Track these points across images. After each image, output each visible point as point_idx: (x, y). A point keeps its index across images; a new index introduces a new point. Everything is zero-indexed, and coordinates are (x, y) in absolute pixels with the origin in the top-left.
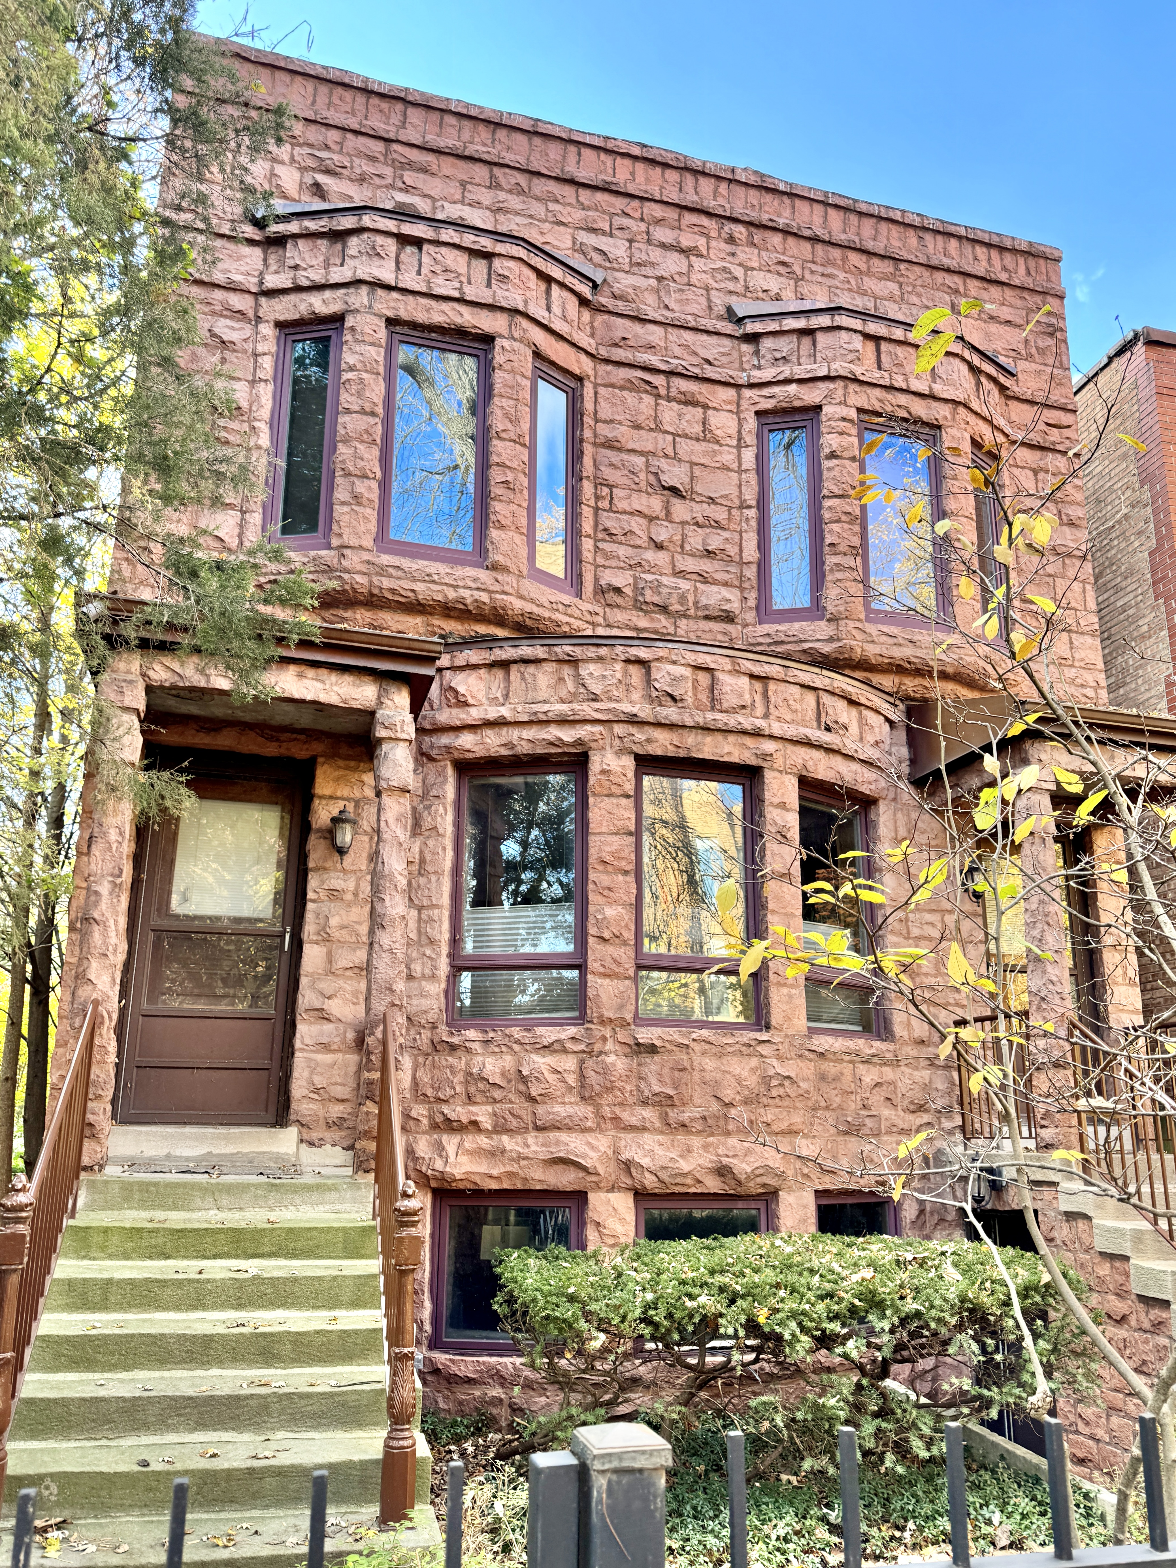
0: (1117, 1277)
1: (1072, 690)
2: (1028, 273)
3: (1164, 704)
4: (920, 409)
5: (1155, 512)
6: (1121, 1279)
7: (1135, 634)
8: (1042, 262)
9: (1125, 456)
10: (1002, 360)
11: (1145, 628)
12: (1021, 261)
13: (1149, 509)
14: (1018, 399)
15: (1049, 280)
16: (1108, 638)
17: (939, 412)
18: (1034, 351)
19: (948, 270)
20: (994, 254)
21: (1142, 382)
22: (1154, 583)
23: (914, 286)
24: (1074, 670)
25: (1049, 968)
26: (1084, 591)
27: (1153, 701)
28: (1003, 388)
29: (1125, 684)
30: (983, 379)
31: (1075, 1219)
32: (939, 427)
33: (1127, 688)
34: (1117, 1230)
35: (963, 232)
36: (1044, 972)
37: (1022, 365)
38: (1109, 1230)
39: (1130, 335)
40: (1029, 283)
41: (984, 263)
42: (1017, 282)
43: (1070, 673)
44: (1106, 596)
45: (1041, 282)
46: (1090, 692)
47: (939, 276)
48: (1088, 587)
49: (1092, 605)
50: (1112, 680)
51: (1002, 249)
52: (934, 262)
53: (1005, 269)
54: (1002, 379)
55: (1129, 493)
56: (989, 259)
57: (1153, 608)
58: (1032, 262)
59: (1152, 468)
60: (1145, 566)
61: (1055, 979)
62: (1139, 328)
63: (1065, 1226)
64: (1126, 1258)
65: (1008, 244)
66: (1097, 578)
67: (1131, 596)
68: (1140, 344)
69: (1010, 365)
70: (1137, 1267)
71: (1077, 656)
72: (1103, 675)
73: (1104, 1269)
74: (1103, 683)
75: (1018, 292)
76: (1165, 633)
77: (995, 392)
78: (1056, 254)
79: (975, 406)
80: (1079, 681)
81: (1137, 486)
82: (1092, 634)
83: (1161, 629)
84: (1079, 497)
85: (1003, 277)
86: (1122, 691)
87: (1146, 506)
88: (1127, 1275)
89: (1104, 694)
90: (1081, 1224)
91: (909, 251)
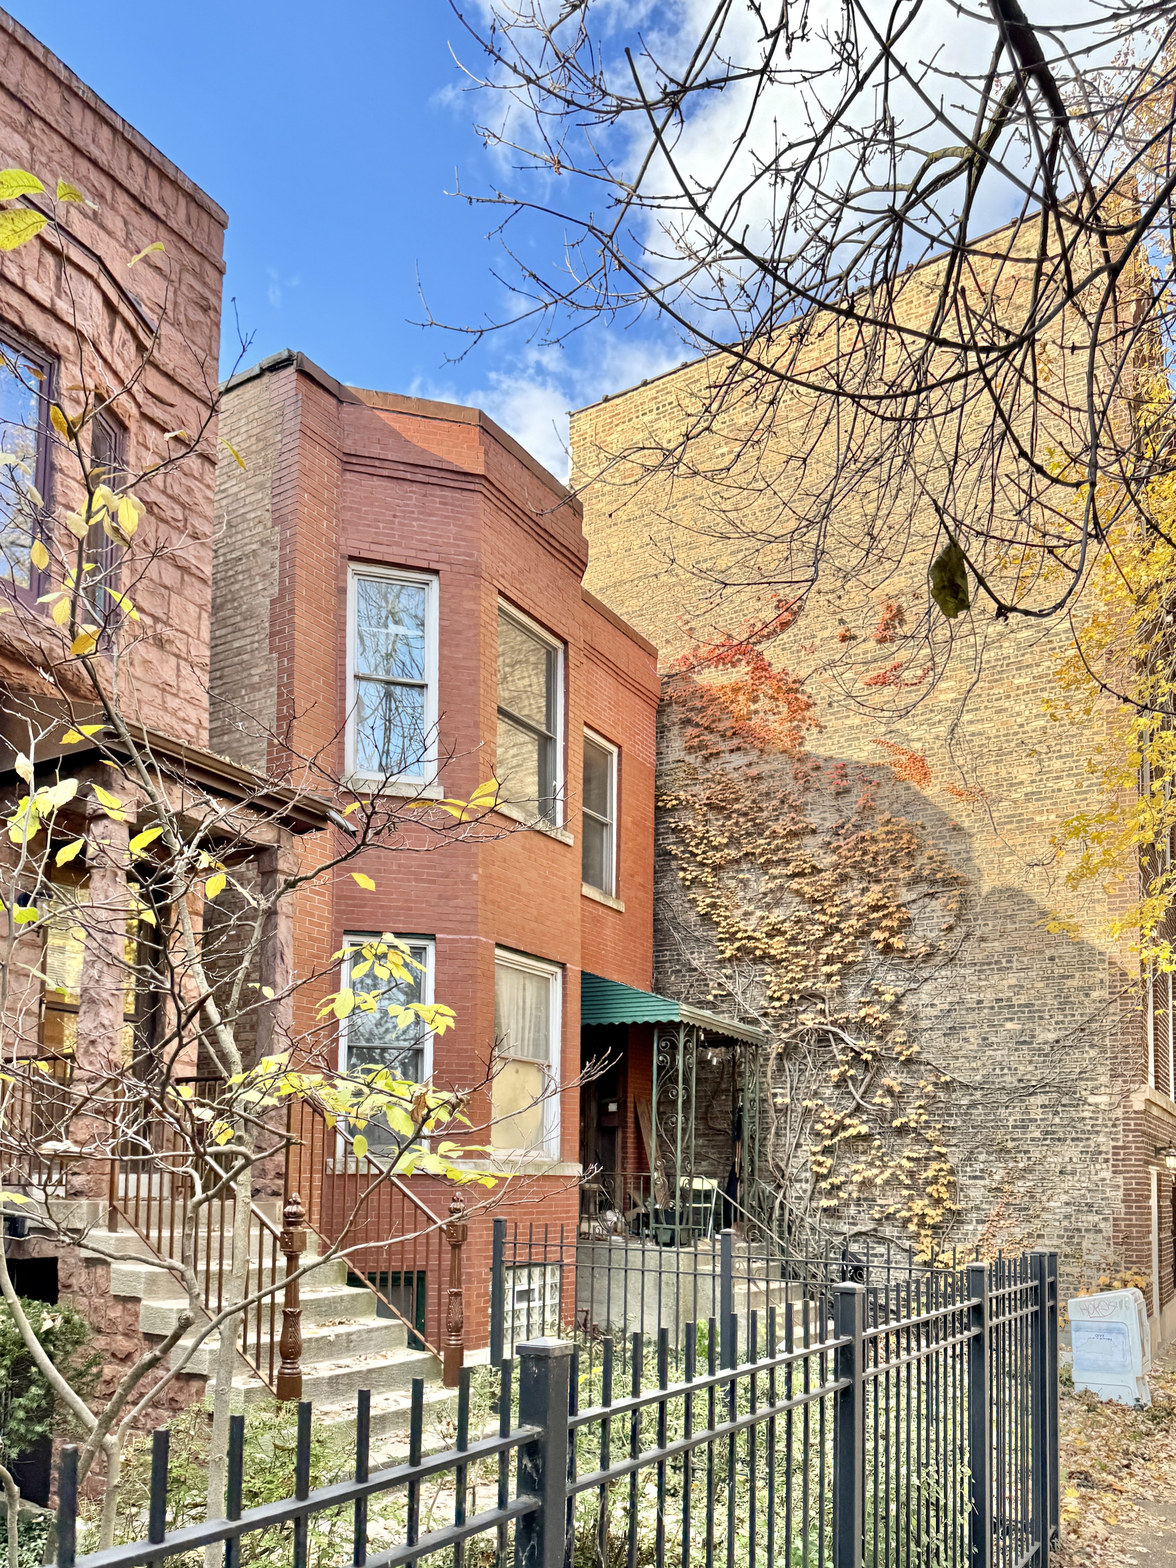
0: (127, 1318)
1: (174, 722)
2: (189, 222)
5: (283, 559)
6: (130, 1319)
7: (247, 682)
8: (205, 216)
9: (261, 487)
10: (144, 310)
11: (256, 679)
12: (183, 202)
13: (277, 553)
14: (156, 367)
15: (209, 243)
16: (220, 678)
17: (64, 341)
18: (182, 318)
19: (94, 163)
20: (153, 175)
21: (289, 411)
22: (272, 635)
23: (50, 159)
26: (200, 617)
27: (255, 757)
28: (141, 347)
29: (229, 732)
30: (119, 325)
32: (58, 357)
33: (232, 736)
35: (119, 125)
36: (97, 1014)
37: (166, 330)
39: (285, 355)
40: (187, 233)
41: (140, 180)
42: (175, 226)
43: (173, 703)
44: (224, 632)
45: (200, 241)
46: (191, 730)
47: (84, 166)
48: (205, 615)
49: (206, 635)
50: (218, 724)
51: (162, 175)
52: (79, 141)
53: (162, 200)
54: (141, 334)
55: (260, 528)
56: (146, 178)
57: (268, 661)
58: (194, 211)
59: (285, 511)
60: (265, 612)
61: (107, 1023)
62: (295, 351)
64: (137, 1300)
65: (171, 172)
66: (216, 609)
67: (248, 640)
68: (291, 369)
69: (154, 323)
70: (147, 1307)
71: (183, 686)
72: (207, 716)
73: (115, 1312)
74: (206, 724)
75: (174, 238)
76: (273, 689)
78: (222, 218)
80: (181, 714)
81: (269, 524)
82: (202, 667)
83: (272, 685)
84: (209, 511)
85: (160, 210)
86: (226, 738)
87: (274, 548)
88: (136, 1315)
89: (205, 735)
90: (100, 1270)
91: (48, 107)
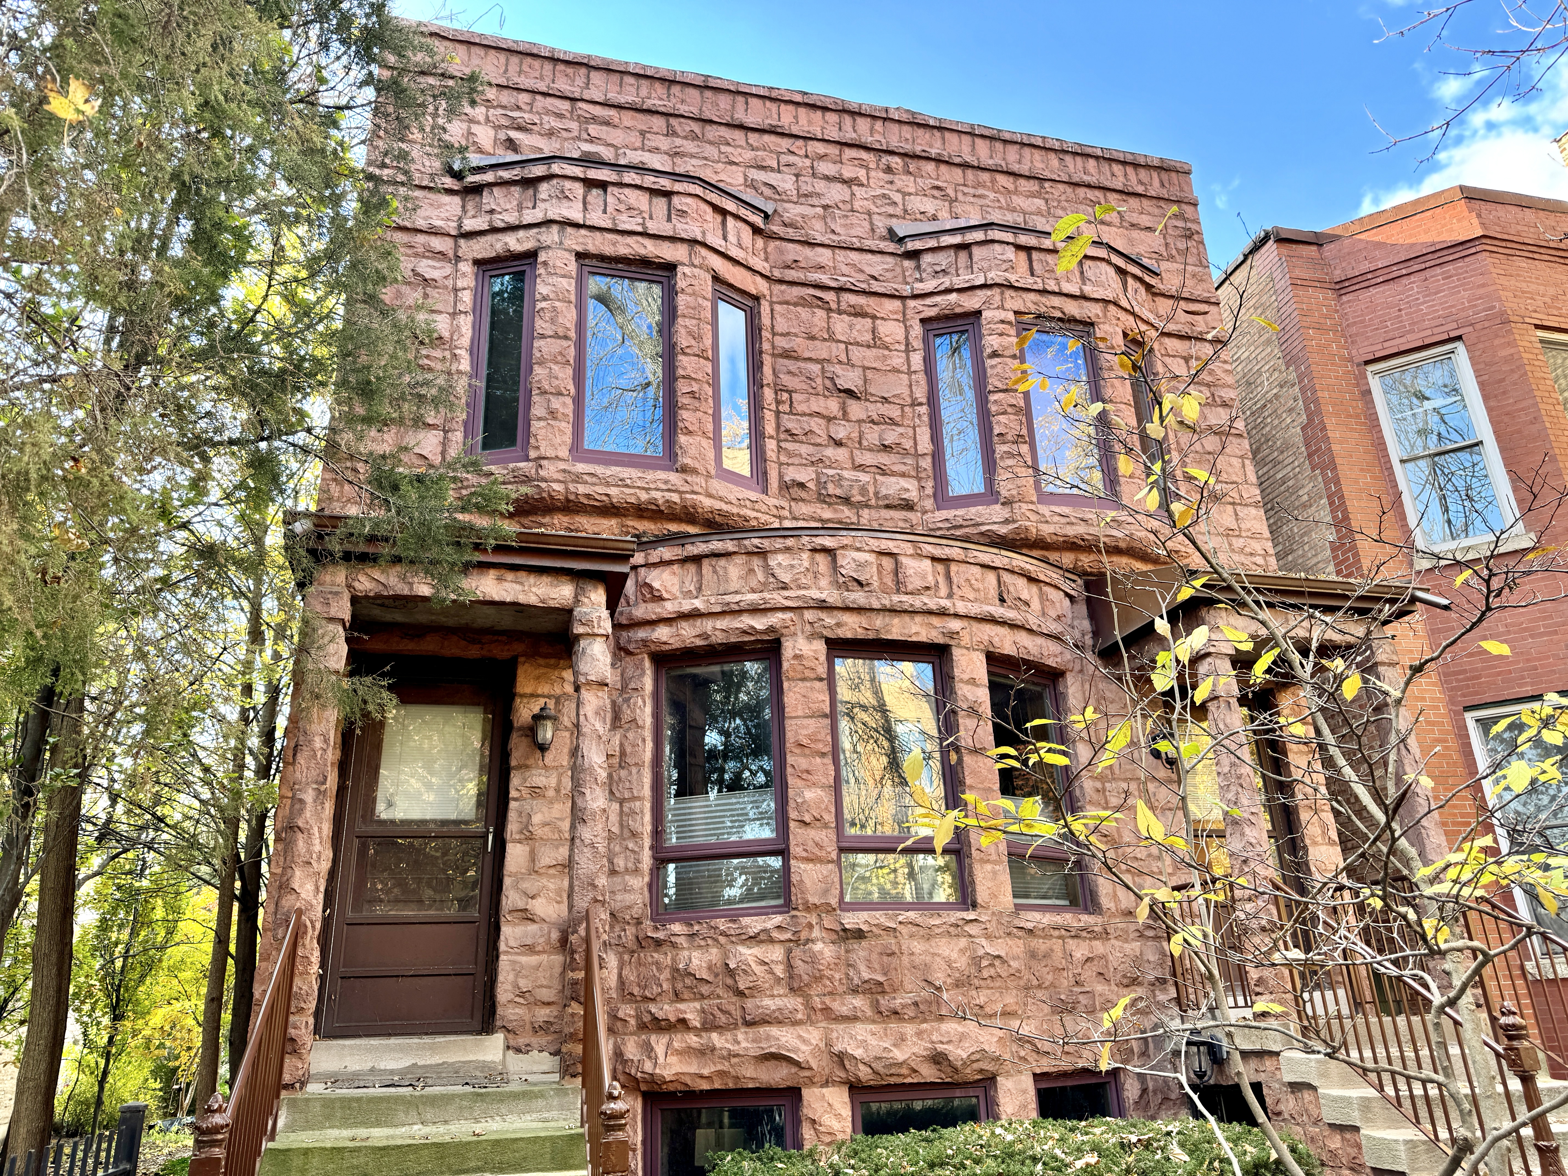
0: (1349, 1150)
1: (1243, 559)
2: (1163, 185)
3: (1331, 568)
4: (1073, 309)
5: (1303, 390)
6: (1353, 1152)
7: (1297, 503)
8: (1173, 175)
9: (1268, 342)
10: (1145, 261)
11: (1306, 497)
12: (1155, 175)
13: (1297, 388)
14: (1163, 295)
15: (1182, 190)
16: (1272, 509)
17: (1092, 311)
18: (1174, 252)
19: (1089, 186)
20: (1130, 170)
21: (1278, 275)
22: (1310, 456)
23: (1059, 201)
24: (1241, 540)
25: (1247, 830)
26: (1244, 466)
27: (1321, 565)
28: (1149, 287)
29: (1292, 551)
30: (1130, 281)
31: (1300, 1090)
32: (1092, 324)
33: (1295, 555)
34: (1343, 1099)
35: (1100, 153)
36: (1243, 834)
37: (1165, 266)
38: (1335, 1099)
39: (1262, 234)
40: (1164, 193)
41: (1122, 179)
42: (1154, 194)
43: (1238, 543)
44: (1265, 469)
45: (1174, 192)
46: (1259, 560)
47: (1082, 192)
48: (1247, 462)
49: (1253, 478)
50: (1280, 547)
51: (1136, 165)
52: (1076, 179)
53: (1140, 182)
54: (1147, 279)
55: (1276, 374)
56: (1126, 175)
57: (1312, 478)
58: (1164, 176)
59: (1295, 352)
60: (1299, 440)
61: (1254, 841)
62: (1269, 228)
63: (1291, 1097)
64: (1356, 1129)
65: (1142, 161)
66: (1255, 453)
67: (1289, 468)
68: (1271, 242)
69: (1154, 267)
70: (1369, 1138)
71: (1243, 526)
72: (1270, 544)
73: (1335, 1142)
74: (1271, 551)
75: (1155, 202)
76: (1324, 501)
77: (1142, 290)
78: (1186, 168)
79: (1124, 303)
80: (1248, 550)
81: (1283, 368)
82: (1256, 505)
83: (1321, 498)
84: (1230, 380)
85: (1140, 189)
86: (1290, 558)
87: (1293, 385)
88: (1359, 1146)
89: (1273, 561)
90: (1307, 1095)
91: (1052, 171)
